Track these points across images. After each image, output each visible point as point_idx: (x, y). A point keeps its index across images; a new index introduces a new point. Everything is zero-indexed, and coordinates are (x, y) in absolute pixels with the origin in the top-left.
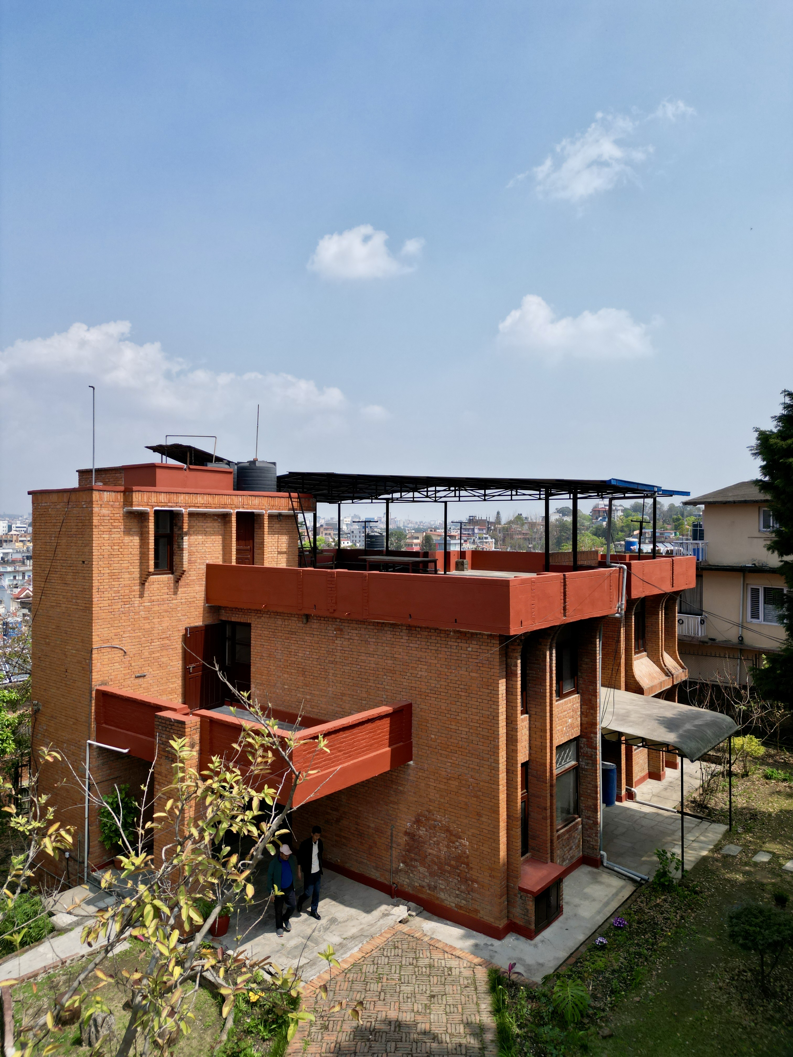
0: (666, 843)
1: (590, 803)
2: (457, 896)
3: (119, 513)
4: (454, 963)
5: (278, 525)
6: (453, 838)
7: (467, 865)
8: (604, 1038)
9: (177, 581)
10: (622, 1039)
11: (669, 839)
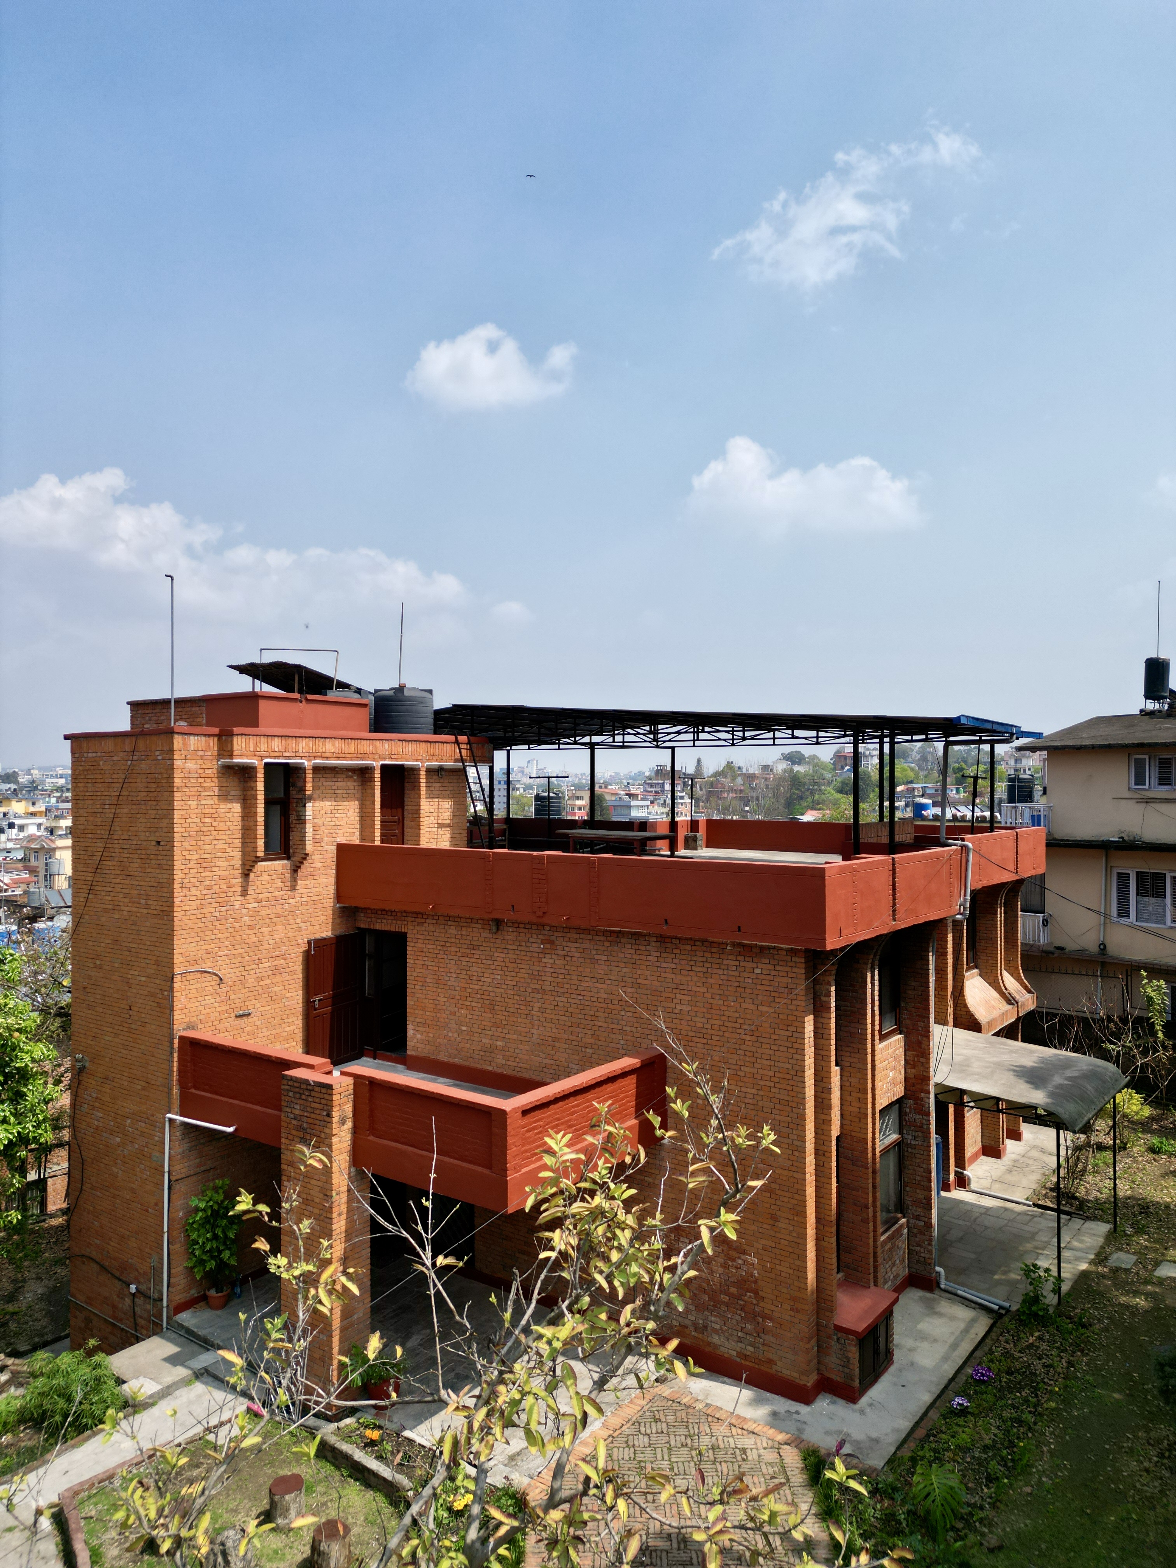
0: (1026, 1252)
1: (920, 1195)
2: (740, 1340)
3: (212, 767)
4: (747, 1442)
5: (438, 785)
6: (734, 1254)
7: (756, 1293)
8: (991, 1550)
9: (295, 870)
10: (1018, 1552)
11: (1029, 1246)
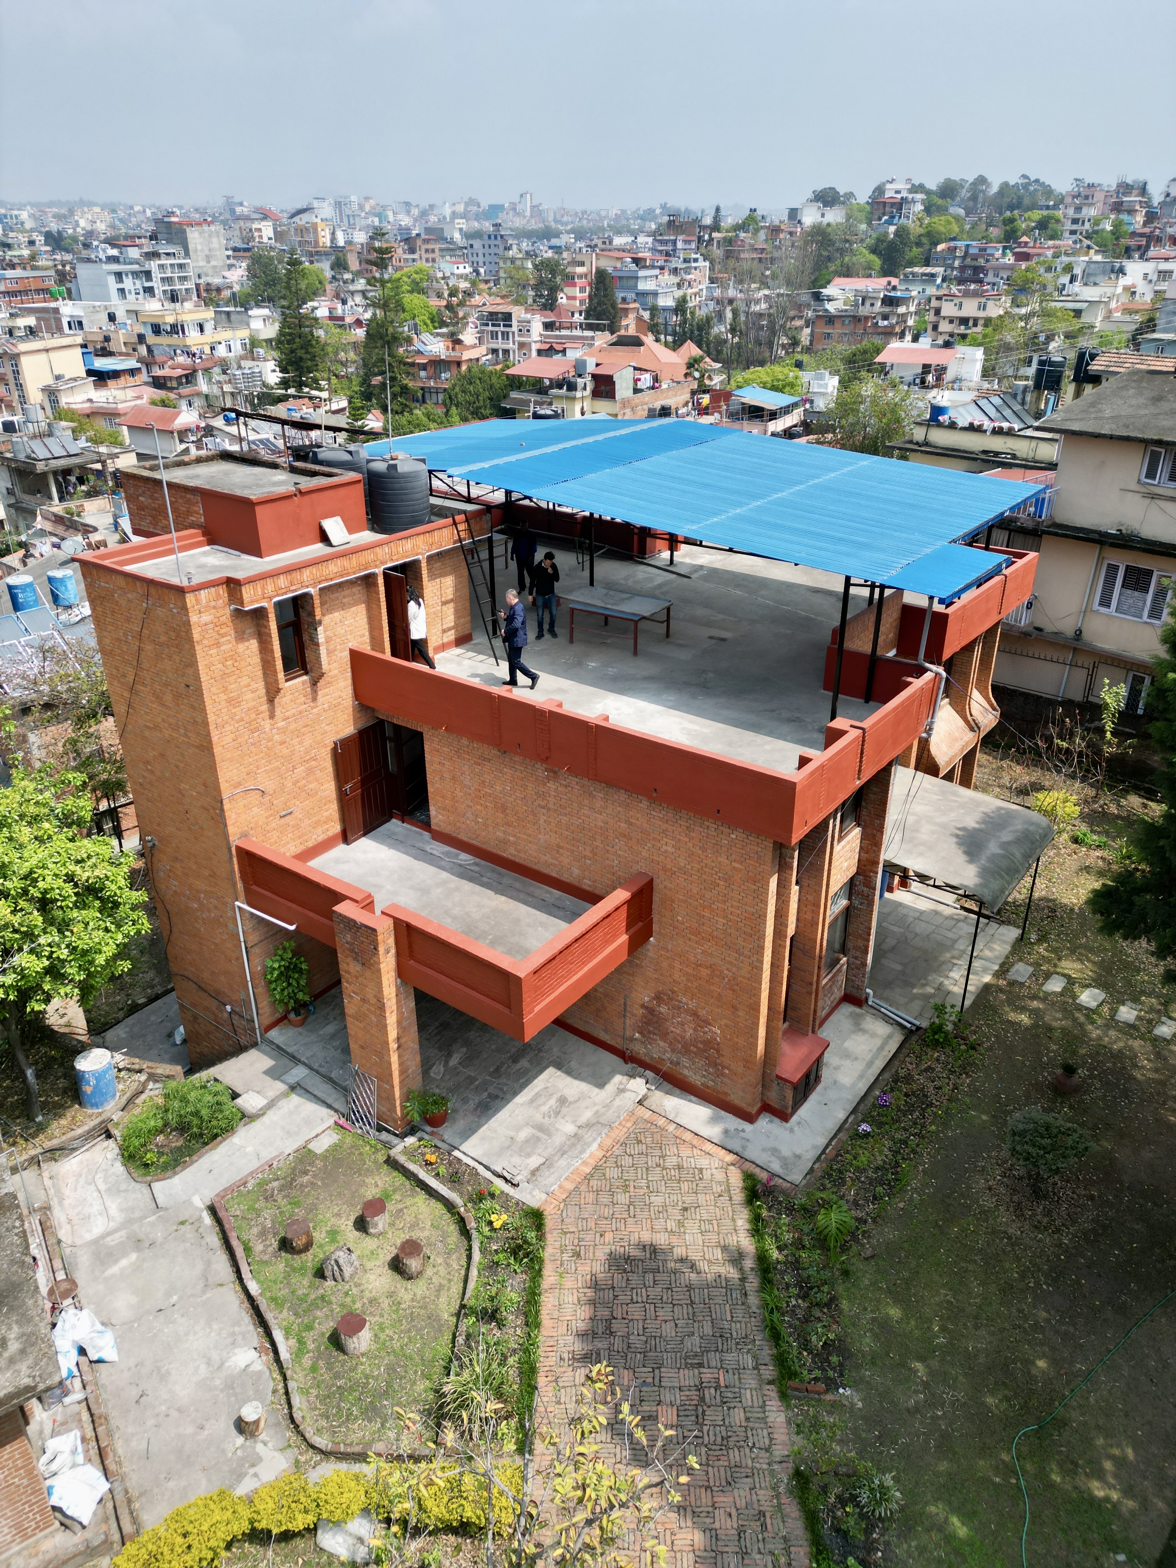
0: (944, 963)
1: (860, 943)
2: (704, 1076)
3: (226, 612)
4: (704, 1162)
5: (439, 564)
6: (702, 1024)
7: (718, 1051)
8: (866, 1259)
9: (314, 683)
10: (884, 1260)
11: (947, 955)
